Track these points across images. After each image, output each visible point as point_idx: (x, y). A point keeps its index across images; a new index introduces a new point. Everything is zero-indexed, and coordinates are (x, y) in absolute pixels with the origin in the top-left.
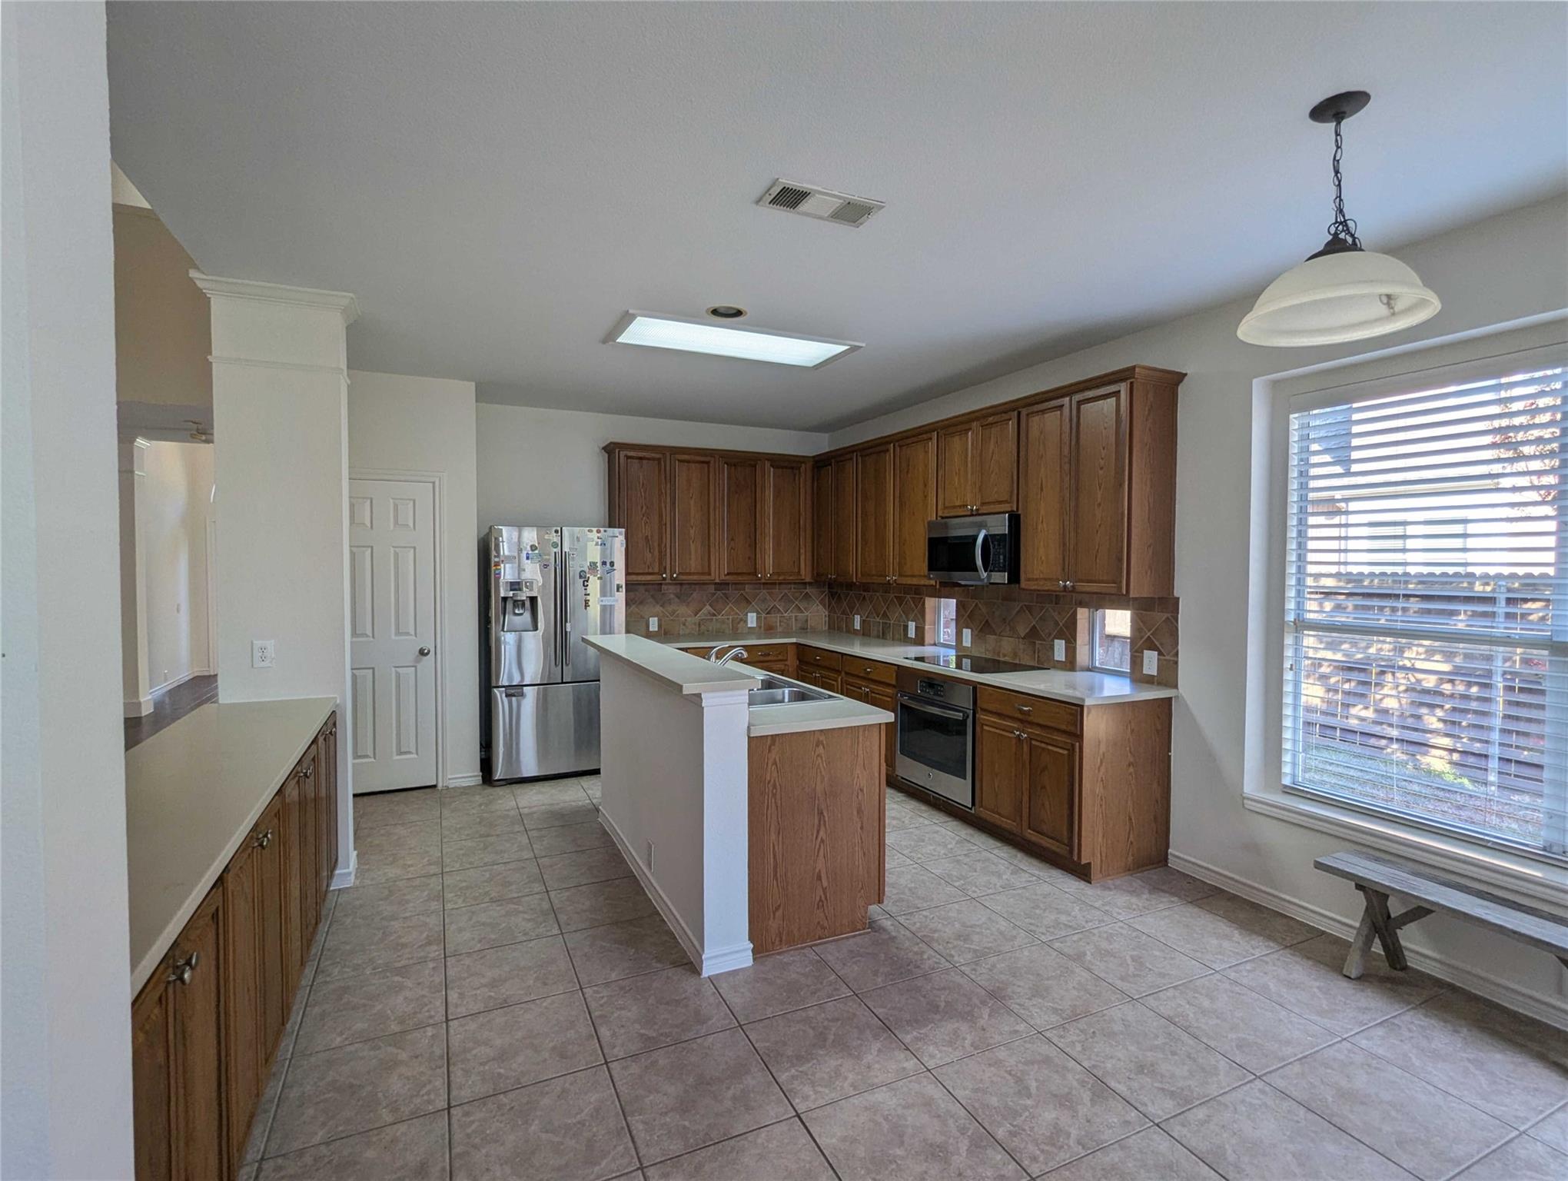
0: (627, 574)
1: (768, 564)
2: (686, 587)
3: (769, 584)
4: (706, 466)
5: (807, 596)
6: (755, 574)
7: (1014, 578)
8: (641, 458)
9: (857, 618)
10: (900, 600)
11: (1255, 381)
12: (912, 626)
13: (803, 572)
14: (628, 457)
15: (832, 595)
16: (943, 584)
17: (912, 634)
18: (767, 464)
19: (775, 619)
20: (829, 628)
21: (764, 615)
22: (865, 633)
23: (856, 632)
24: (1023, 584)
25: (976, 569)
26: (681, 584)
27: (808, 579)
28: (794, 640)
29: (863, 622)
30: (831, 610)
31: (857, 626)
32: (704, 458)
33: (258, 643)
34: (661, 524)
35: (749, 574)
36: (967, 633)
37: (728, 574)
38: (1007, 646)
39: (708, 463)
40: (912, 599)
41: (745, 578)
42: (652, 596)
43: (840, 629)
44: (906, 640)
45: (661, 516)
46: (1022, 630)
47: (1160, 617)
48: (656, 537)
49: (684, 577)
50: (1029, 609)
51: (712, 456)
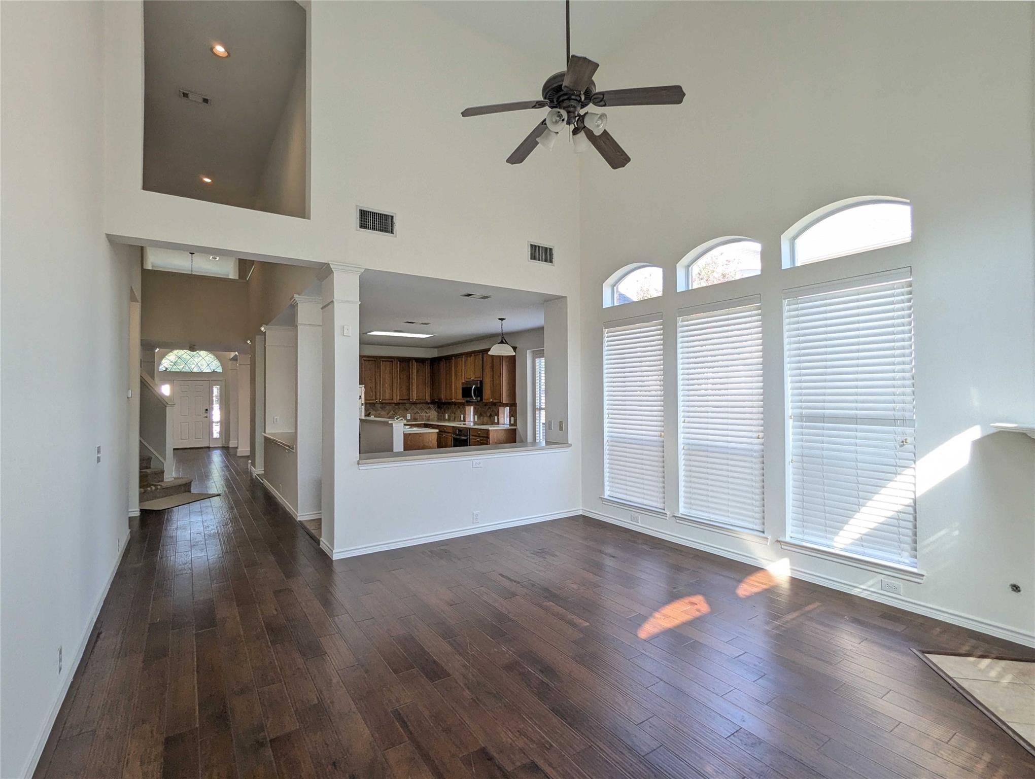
0: (365, 400)
1: (414, 397)
2: (384, 405)
3: (415, 403)
4: (391, 363)
5: (429, 408)
6: (409, 399)
7: (481, 399)
8: (369, 360)
9: (447, 415)
10: (459, 407)
11: (528, 351)
12: (462, 416)
13: (427, 399)
14: (364, 360)
15: (439, 407)
16: (468, 402)
17: (462, 419)
18: (414, 361)
19: (417, 416)
20: (438, 419)
21: (413, 415)
22: (449, 420)
23: (446, 420)
24: (484, 401)
25: (472, 397)
26: (383, 404)
27: (429, 401)
28: (423, 422)
29: (449, 416)
30: (438, 412)
31: (447, 418)
32: (390, 359)
33: (275, 418)
34: (376, 383)
35: (407, 400)
36: (476, 416)
37: (400, 400)
38: (486, 419)
39: (392, 361)
40: (461, 406)
41: (406, 401)
42: (372, 408)
43: (441, 420)
44: (461, 421)
45: (375, 380)
46: (489, 415)
47: (514, 408)
48: (374, 387)
49: (383, 401)
50: (490, 408)
51: (394, 359)
